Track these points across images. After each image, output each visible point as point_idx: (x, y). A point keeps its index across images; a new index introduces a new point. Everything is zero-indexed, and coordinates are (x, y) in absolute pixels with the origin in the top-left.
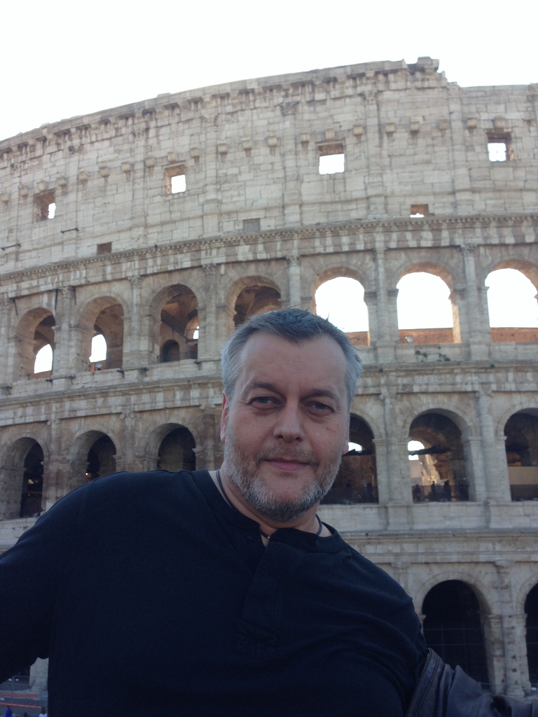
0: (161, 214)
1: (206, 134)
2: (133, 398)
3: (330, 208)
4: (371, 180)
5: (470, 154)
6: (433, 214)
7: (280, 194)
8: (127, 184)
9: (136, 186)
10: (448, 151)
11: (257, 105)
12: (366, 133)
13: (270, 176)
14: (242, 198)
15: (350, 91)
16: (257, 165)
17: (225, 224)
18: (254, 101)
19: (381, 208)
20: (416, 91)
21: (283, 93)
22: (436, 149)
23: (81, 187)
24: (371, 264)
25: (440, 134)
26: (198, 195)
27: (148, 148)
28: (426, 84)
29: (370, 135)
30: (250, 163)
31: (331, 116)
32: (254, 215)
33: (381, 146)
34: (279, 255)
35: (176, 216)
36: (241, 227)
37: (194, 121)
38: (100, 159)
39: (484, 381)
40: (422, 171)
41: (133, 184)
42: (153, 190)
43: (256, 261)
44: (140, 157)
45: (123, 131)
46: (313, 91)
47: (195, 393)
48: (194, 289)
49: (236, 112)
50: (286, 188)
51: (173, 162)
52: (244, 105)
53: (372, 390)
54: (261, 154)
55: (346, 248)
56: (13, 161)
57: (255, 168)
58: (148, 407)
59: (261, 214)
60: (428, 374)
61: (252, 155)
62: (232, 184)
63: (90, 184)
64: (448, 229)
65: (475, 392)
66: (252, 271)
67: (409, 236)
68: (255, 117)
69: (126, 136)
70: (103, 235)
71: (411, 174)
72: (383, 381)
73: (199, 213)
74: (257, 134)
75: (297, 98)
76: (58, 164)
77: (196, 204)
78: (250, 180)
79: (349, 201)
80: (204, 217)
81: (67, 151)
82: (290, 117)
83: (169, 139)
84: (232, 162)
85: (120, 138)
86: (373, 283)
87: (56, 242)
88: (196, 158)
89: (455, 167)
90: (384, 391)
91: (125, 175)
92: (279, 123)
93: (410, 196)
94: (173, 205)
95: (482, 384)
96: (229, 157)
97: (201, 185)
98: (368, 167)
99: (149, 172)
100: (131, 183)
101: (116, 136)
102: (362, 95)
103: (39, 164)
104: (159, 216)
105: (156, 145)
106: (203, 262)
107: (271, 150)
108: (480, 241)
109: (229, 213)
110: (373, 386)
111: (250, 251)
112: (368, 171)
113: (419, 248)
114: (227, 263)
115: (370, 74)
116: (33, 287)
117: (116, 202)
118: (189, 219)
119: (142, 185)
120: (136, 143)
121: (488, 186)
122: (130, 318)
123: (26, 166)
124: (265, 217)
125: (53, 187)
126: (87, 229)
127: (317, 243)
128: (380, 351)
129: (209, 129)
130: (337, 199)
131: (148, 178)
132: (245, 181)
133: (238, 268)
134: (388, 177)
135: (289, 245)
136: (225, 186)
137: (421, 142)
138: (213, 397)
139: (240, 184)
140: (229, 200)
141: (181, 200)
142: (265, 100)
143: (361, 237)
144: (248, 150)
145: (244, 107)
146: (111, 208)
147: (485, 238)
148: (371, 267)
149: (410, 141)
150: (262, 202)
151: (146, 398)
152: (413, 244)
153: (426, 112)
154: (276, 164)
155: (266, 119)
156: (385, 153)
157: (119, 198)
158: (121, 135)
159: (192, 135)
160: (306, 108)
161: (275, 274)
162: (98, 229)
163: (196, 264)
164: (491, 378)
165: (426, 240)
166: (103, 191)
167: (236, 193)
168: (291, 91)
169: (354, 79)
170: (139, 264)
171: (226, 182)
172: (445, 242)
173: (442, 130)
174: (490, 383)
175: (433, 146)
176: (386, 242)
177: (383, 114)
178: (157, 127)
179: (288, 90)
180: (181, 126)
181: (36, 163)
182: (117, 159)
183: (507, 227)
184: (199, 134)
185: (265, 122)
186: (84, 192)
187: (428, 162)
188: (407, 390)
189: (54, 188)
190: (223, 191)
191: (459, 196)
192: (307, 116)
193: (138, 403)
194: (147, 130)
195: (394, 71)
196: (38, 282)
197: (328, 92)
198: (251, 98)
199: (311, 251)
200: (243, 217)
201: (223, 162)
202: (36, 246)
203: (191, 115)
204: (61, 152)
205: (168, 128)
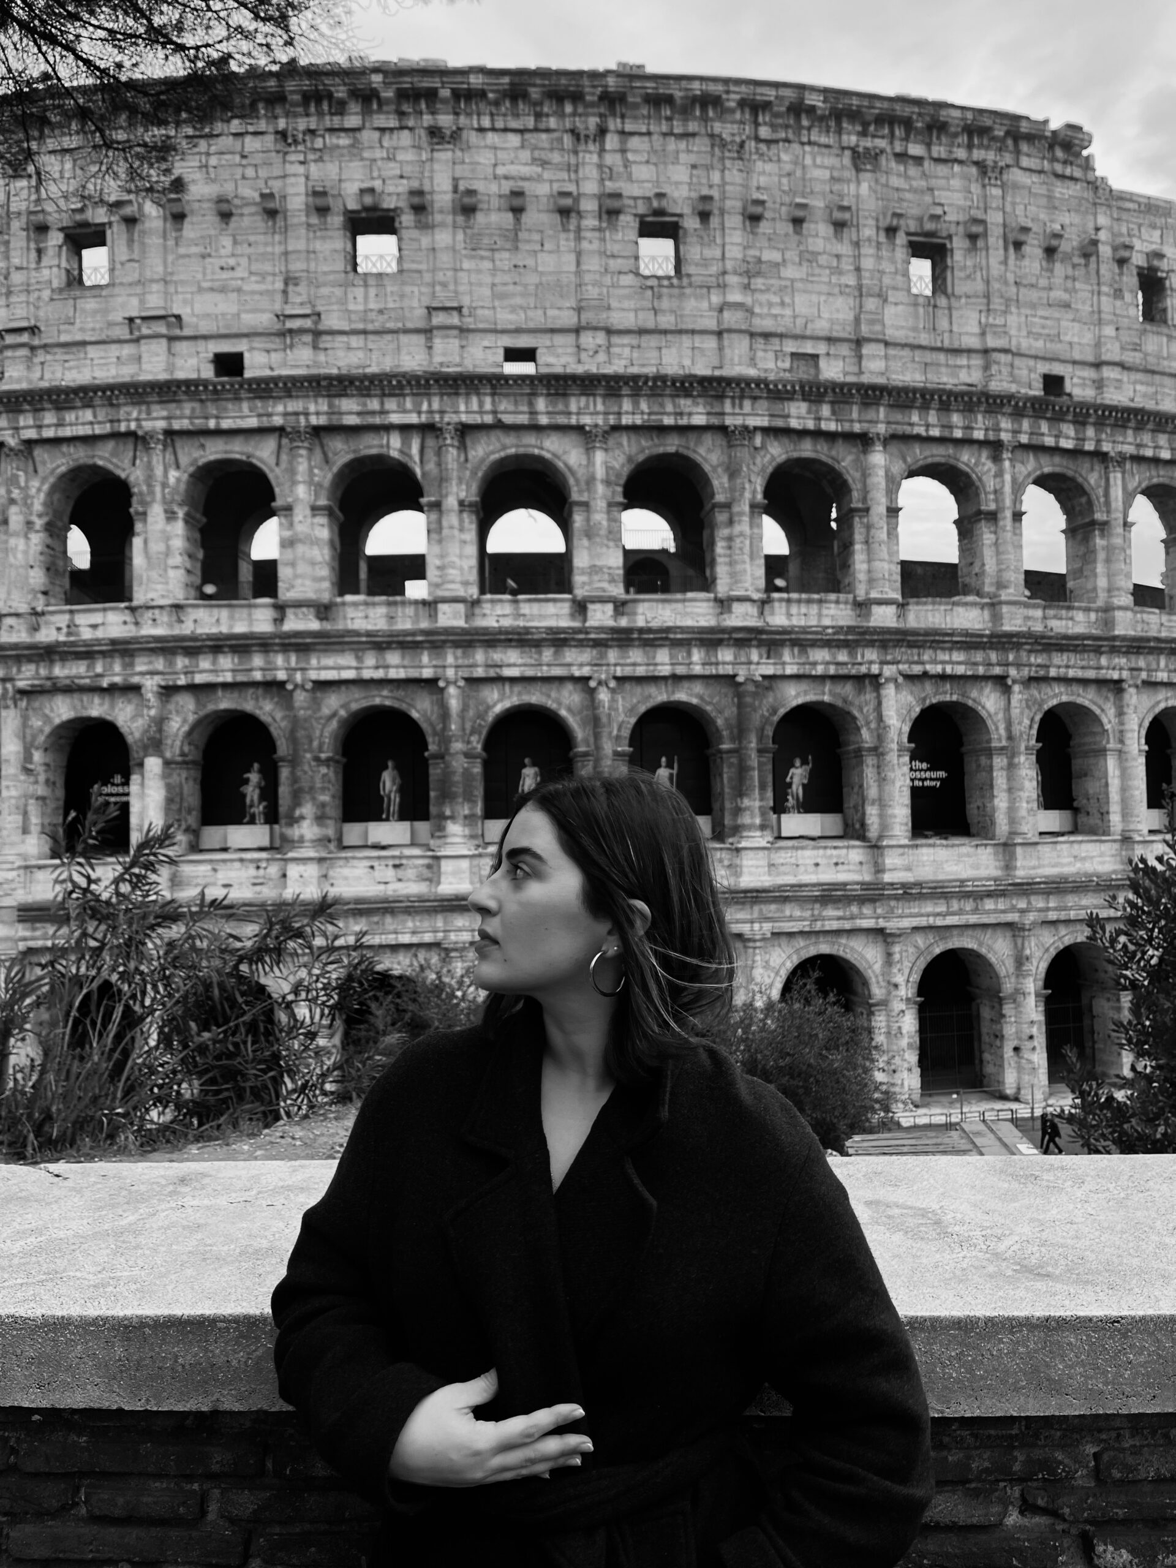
0: (636, 311)
1: (723, 171)
2: (612, 655)
3: (929, 357)
4: (991, 320)
5: (1118, 303)
6: (1069, 395)
7: (850, 316)
8: (563, 236)
9: (585, 245)
10: (1093, 293)
11: (813, 138)
12: (985, 234)
13: (834, 279)
14: (788, 312)
15: (961, 153)
16: (813, 253)
17: (760, 354)
18: (809, 129)
19: (1005, 371)
20: (1053, 179)
21: (859, 128)
22: (1078, 285)
23: (460, 219)
24: (989, 465)
25: (1082, 261)
26: (709, 288)
27: (606, 172)
28: (1068, 171)
29: (992, 240)
30: (802, 248)
31: (931, 189)
32: (809, 348)
33: (1005, 262)
34: (857, 428)
35: (666, 321)
36: (787, 365)
37: (697, 140)
38: (501, 171)
39: (1133, 665)
40: (1058, 320)
41: (579, 238)
42: (619, 261)
43: (818, 434)
44: (590, 187)
45: (553, 122)
46: (906, 139)
47: (726, 655)
48: (707, 468)
49: (776, 141)
50: (861, 307)
51: (659, 212)
52: (790, 131)
53: (997, 671)
54: (819, 233)
55: (958, 434)
56: (282, 124)
57: (809, 258)
58: (641, 671)
59: (821, 348)
60: (1068, 651)
61: (805, 232)
62: (772, 281)
63: (480, 218)
64: (1095, 424)
65: (1120, 681)
66: (807, 449)
67: (1044, 427)
68: (808, 161)
69: (556, 135)
70: (518, 331)
71: (1043, 321)
72: (1011, 657)
73: (711, 324)
74: (812, 192)
75: (882, 143)
76: (401, 156)
77: (705, 305)
78: (802, 280)
79: (957, 351)
80: (725, 335)
81: (423, 133)
82: (868, 175)
83: (647, 162)
84: (770, 239)
85: (544, 136)
86: (992, 497)
87: (410, 325)
88: (704, 216)
89: (1100, 322)
90: (1013, 672)
91: (558, 217)
92: (849, 181)
93: (1044, 359)
94: (660, 297)
95: (1132, 669)
96: (764, 227)
97: (714, 269)
98: (987, 296)
99: (609, 222)
100: (572, 235)
101: (536, 130)
102: (980, 165)
103: (352, 146)
104: (632, 315)
105: (621, 169)
106: (729, 421)
107: (836, 231)
108: (1129, 449)
109: (767, 336)
110: (999, 664)
111: (809, 412)
112: (988, 304)
113: (1056, 450)
114: (766, 431)
115: (1000, 133)
116: (373, 413)
117: (540, 269)
118: (693, 332)
119: (596, 245)
120: (581, 155)
121: (1138, 361)
122: (586, 505)
123: (319, 143)
124: (828, 354)
125: (392, 206)
126: (479, 312)
127: (915, 418)
128: (1005, 609)
129: (728, 163)
130: (939, 345)
131: (607, 234)
132: (793, 281)
133: (786, 441)
134: (1013, 320)
135: (871, 414)
136: (758, 283)
137: (1059, 269)
138: (758, 663)
139: (783, 283)
140: (765, 310)
141: (676, 291)
142: (828, 131)
143: (980, 417)
144: (797, 222)
145: (791, 136)
146: (532, 279)
147: (1139, 446)
148: (989, 470)
149: (1044, 263)
150: (821, 326)
151: (636, 655)
152: (1049, 441)
153: (1066, 218)
154: (844, 260)
155: (826, 168)
156: (1011, 278)
157: (547, 262)
158: (548, 130)
159: (694, 167)
160: (893, 164)
161: (845, 460)
162: (506, 318)
163: (715, 421)
164: (1142, 663)
165: (1067, 437)
166: (514, 238)
167: (776, 299)
168: (872, 128)
169: (970, 134)
170: (604, 403)
171: (758, 274)
172: (1089, 446)
173: (1086, 256)
174: (1140, 669)
175: (1074, 279)
176: (1016, 432)
177: (1008, 209)
178: (622, 133)
179: (869, 124)
180: (672, 144)
181: (344, 141)
182: (539, 179)
183: (1164, 432)
184: (709, 168)
185: (827, 174)
186: (468, 231)
187: (1067, 306)
188: (1042, 673)
189: (395, 210)
190: (754, 291)
191: (1108, 373)
192: (895, 181)
193: (622, 661)
194: (602, 132)
195: (1030, 138)
196: (382, 404)
197: (929, 145)
198: (805, 122)
199: (908, 430)
200: (790, 347)
201: (752, 233)
202: (361, 326)
203: (693, 126)
204: (406, 132)
205: (646, 139)
